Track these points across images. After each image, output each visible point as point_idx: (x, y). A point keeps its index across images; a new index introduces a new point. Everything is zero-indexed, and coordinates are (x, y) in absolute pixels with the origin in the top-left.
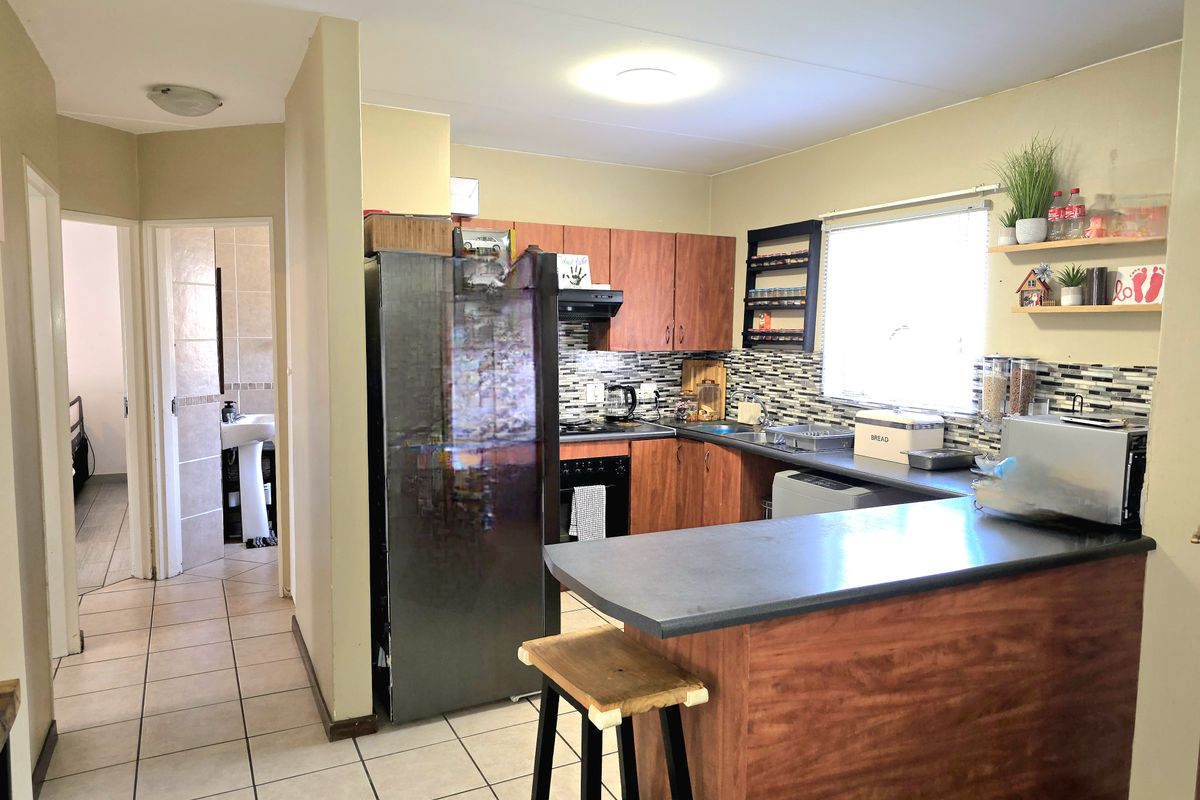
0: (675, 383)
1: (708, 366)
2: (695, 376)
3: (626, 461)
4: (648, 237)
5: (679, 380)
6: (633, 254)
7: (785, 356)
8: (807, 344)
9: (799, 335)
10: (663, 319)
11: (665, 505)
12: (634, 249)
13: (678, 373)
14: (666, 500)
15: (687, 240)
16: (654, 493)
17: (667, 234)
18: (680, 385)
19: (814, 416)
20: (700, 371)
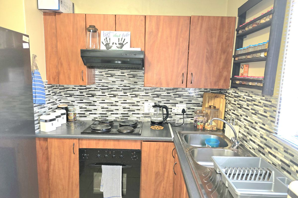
0: (198, 105)
1: (216, 97)
2: (208, 102)
3: (138, 153)
4: (171, 18)
5: (201, 103)
6: (160, 30)
7: (254, 97)
8: (266, 89)
9: (260, 81)
10: (180, 69)
11: (165, 181)
12: (161, 27)
13: (201, 99)
14: (166, 178)
15: (198, 19)
16: (157, 174)
17: (184, 17)
18: (202, 106)
19: (268, 149)
20: (211, 100)
